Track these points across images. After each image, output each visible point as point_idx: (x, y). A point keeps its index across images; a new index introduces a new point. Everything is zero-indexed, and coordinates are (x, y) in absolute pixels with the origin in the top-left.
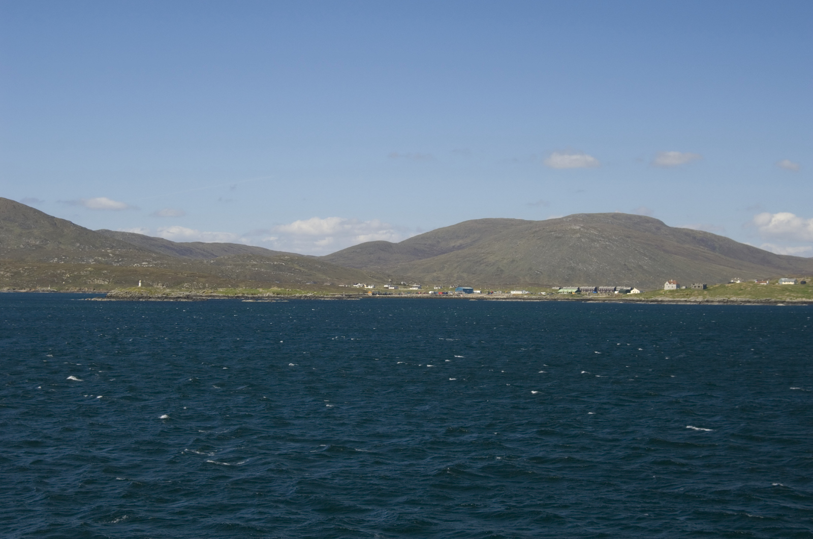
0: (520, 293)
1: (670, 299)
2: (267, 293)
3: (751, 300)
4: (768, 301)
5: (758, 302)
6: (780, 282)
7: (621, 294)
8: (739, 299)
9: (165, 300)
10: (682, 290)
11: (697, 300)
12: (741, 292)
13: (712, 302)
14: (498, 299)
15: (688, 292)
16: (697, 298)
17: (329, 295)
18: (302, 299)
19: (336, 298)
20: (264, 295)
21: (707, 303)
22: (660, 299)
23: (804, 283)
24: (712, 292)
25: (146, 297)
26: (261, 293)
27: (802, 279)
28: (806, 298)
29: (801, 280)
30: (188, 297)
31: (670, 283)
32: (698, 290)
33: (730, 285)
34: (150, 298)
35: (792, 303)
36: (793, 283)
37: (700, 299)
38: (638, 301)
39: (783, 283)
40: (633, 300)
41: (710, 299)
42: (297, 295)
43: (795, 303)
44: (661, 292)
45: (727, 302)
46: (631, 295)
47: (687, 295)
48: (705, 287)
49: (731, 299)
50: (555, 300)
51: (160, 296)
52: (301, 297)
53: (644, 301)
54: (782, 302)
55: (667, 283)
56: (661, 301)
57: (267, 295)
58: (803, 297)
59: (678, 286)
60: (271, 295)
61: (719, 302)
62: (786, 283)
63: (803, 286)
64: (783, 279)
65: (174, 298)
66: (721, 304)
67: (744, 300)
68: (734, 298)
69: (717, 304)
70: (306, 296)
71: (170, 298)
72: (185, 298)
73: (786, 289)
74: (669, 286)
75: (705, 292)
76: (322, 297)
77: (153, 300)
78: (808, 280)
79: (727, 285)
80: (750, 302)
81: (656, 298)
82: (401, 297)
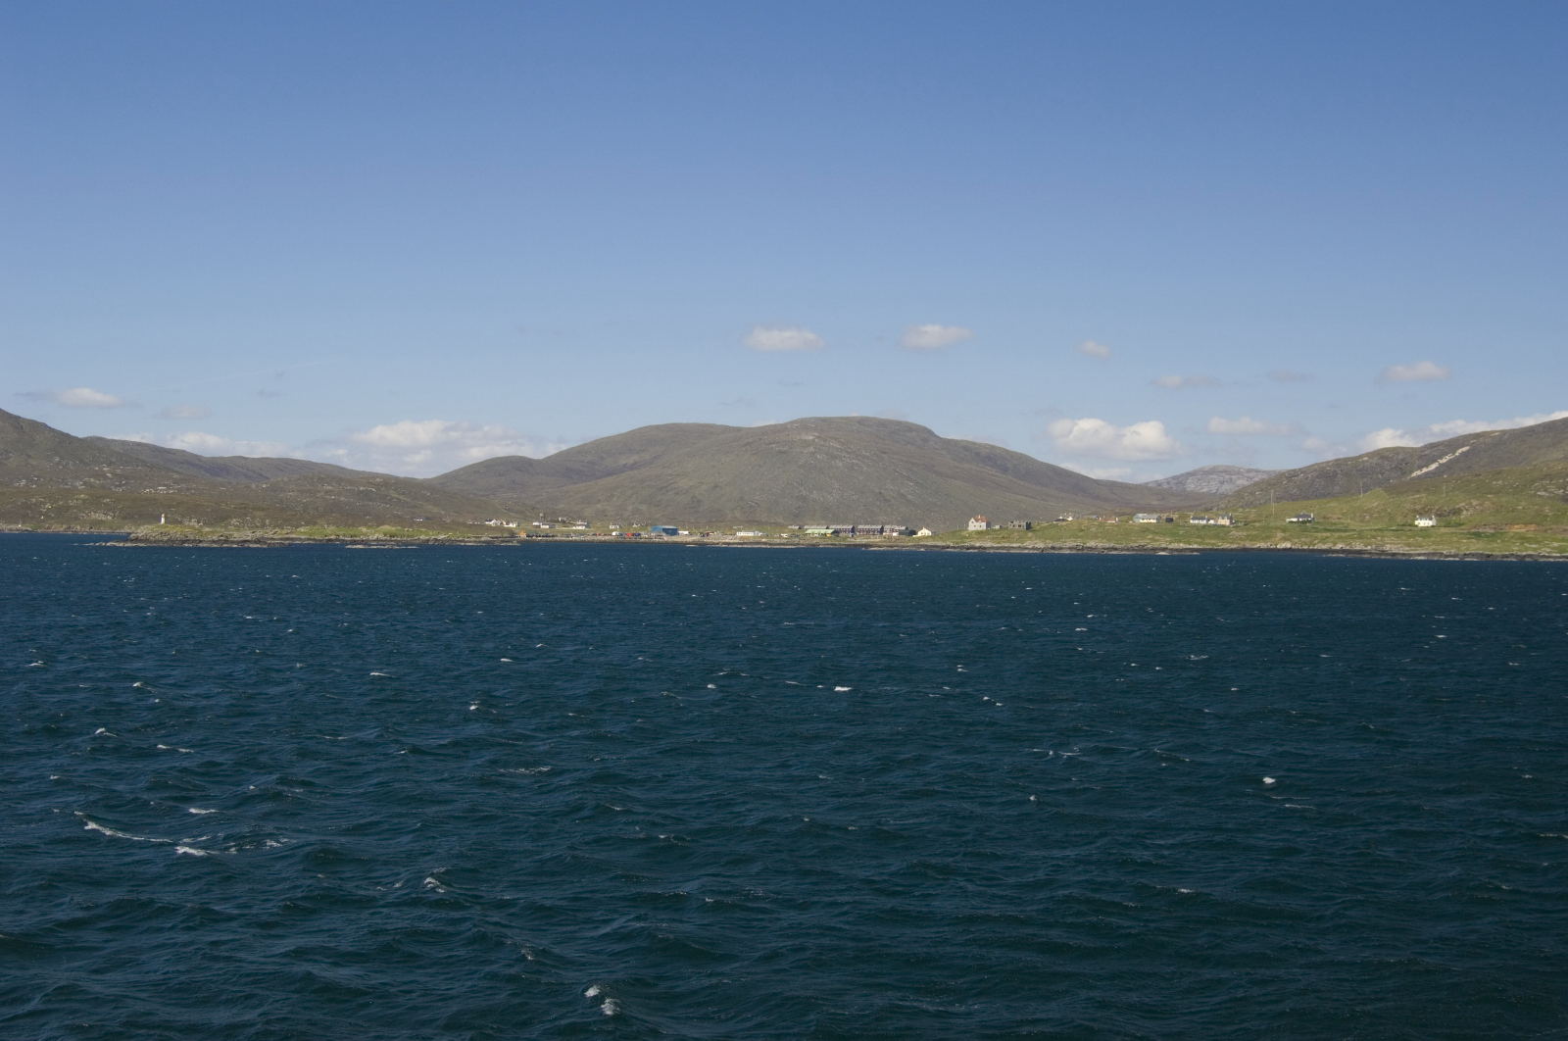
0: (751, 534)
1: (993, 545)
2: (375, 534)
3: (1117, 546)
4: (1142, 548)
5: (1128, 550)
6: (1136, 520)
7: (904, 537)
8: (1100, 545)
10: (995, 530)
12: (1082, 533)
15: (1004, 533)
18: (430, 543)
19: (483, 542)
20: (370, 538)
23: (1170, 520)
24: (1039, 534)
26: (364, 535)
29: (1165, 517)
31: (977, 521)
32: (1018, 531)
33: (1064, 523)
35: (1177, 550)
36: (1155, 521)
37: (1041, 545)
38: (944, 547)
39: (1141, 521)
44: (964, 533)
48: (1029, 527)
53: (954, 547)
54: (1164, 549)
55: (973, 520)
56: (980, 547)
57: (375, 537)
59: (988, 525)
60: (381, 537)
61: (1070, 548)
62: (1145, 521)
63: (1170, 526)
64: (1140, 515)
65: (238, 542)
69: (1067, 552)
73: (1145, 529)
74: (975, 525)
75: (1030, 534)
78: (1175, 517)
79: (1060, 523)
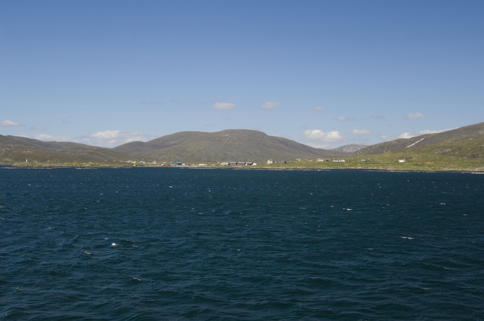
0: (203, 165)
1: (271, 168)
2: (87, 165)
3: (306, 168)
4: (313, 169)
5: (309, 169)
6: (318, 160)
7: (248, 165)
8: (301, 168)
9: (40, 168)
10: (275, 164)
11: (283, 168)
12: (301, 164)
13: (289, 169)
14: (194, 168)
15: (278, 164)
16: (283, 167)
17: (116, 166)
18: (104, 168)
19: (120, 167)
20: (86, 166)
21: (287, 170)
22: (266, 168)
23: (328, 160)
24: (288, 164)
25: (30, 167)
26: (84, 165)
27: (327, 159)
28: (329, 167)
30: (50, 167)
31: (270, 161)
32: (282, 164)
33: (296, 161)
34: (33, 167)
35: (323, 169)
36: (323, 161)
37: (284, 168)
38: (256, 169)
39: (319, 161)
40: (254, 168)
41: (288, 168)
42: (101, 166)
43: (325, 169)
44: (266, 164)
45: (296, 169)
46: (253, 166)
47: (278, 166)
48: (285, 162)
49: (298, 168)
50: (219, 168)
51: (37, 166)
52: (103, 167)
53: (259, 169)
54: (320, 169)
55: (269, 160)
56: (267, 169)
57: (87, 166)
58: (328, 167)
59: (273, 162)
60: (89, 166)
61: (292, 169)
62: (320, 161)
63: (327, 162)
64: (319, 159)
65: (44, 167)
66: (293, 170)
67: (303, 168)
68: (299, 167)
69: (291, 170)
70: (105, 167)
71: (42, 167)
72: (49, 167)
73: (320, 163)
74: (269, 162)
75: (285, 165)
76: (113, 167)
77: (34, 168)
78: (329, 159)
79: (295, 161)
80: (305, 169)
81: (264, 167)
82: (149, 167)
